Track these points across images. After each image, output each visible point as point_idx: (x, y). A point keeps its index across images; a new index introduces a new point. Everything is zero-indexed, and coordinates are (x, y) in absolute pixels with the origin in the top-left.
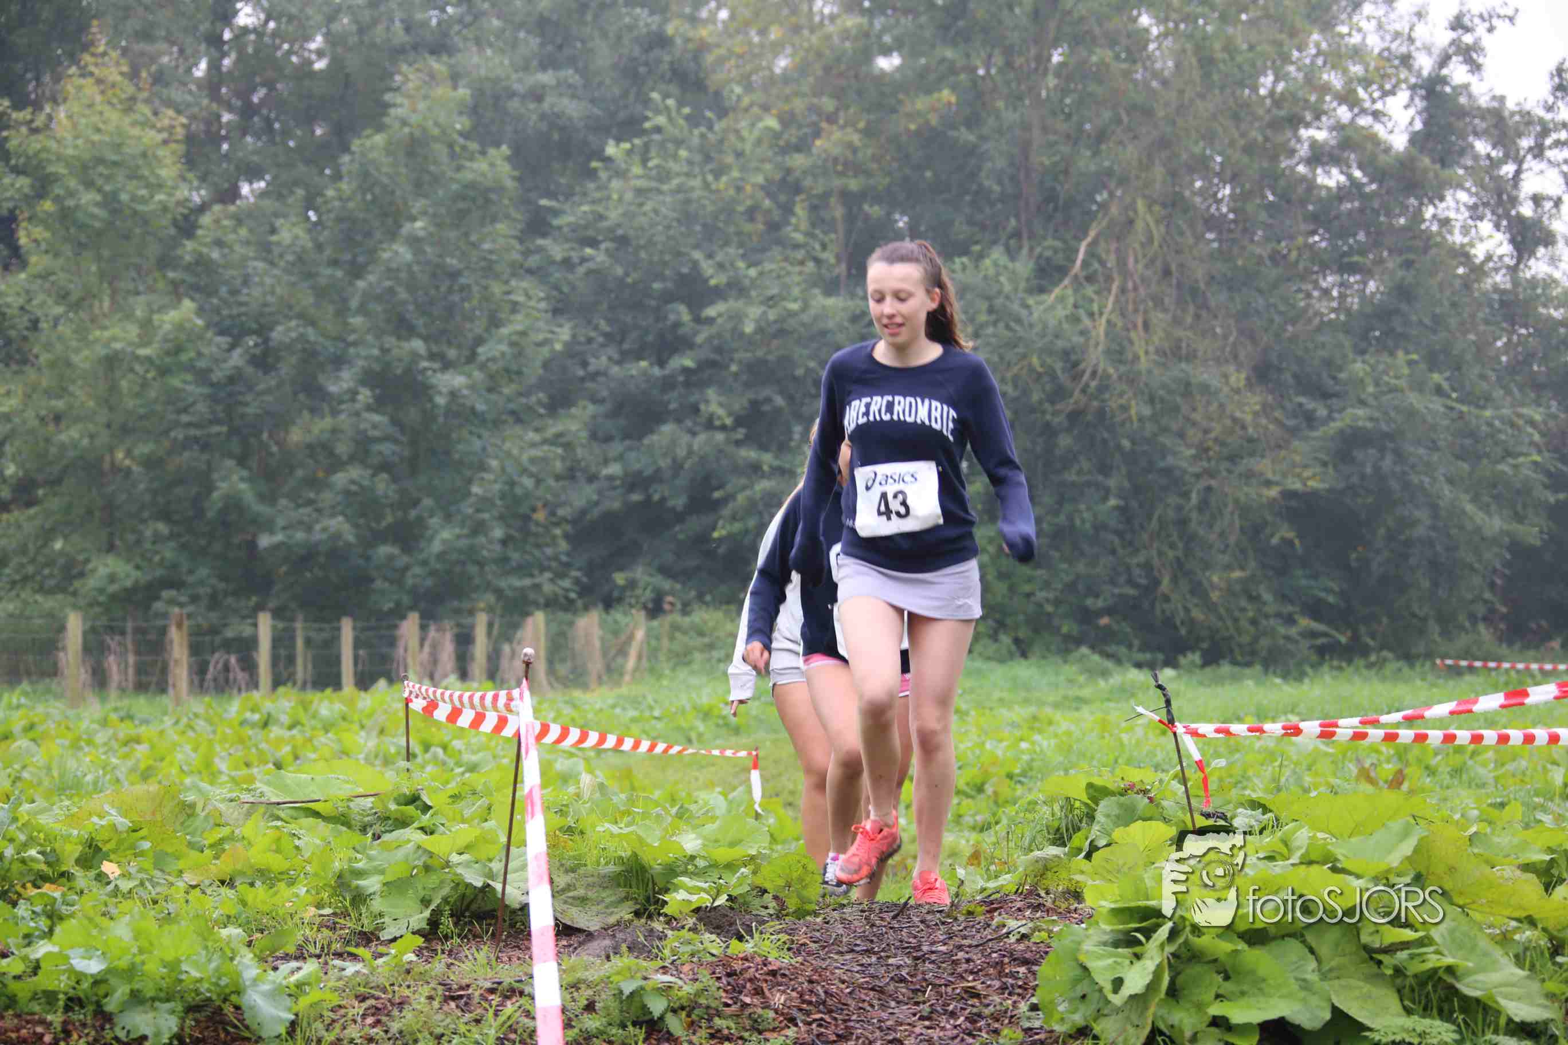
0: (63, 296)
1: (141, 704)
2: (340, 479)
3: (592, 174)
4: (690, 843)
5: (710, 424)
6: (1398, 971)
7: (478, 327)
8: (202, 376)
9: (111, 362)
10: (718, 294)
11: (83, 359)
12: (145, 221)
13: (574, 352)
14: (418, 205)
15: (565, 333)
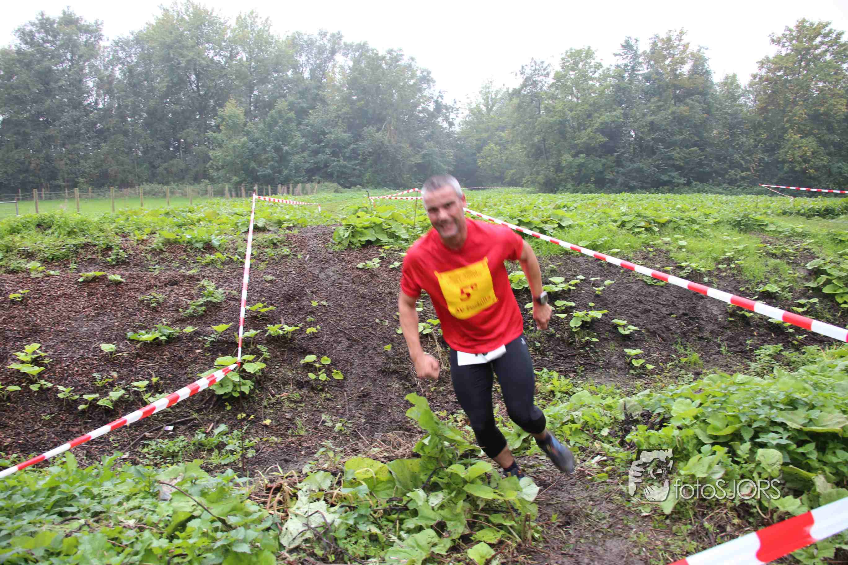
0: (227, 136)
1: (237, 199)
2: (269, 164)
3: (307, 115)
4: (287, 217)
5: (327, 154)
6: (387, 232)
7: (289, 140)
8: (248, 148)
9: (234, 147)
10: (327, 133)
11: (230, 146)
12: (238, 124)
13: (305, 143)
14: (280, 121)
15: (304, 140)
